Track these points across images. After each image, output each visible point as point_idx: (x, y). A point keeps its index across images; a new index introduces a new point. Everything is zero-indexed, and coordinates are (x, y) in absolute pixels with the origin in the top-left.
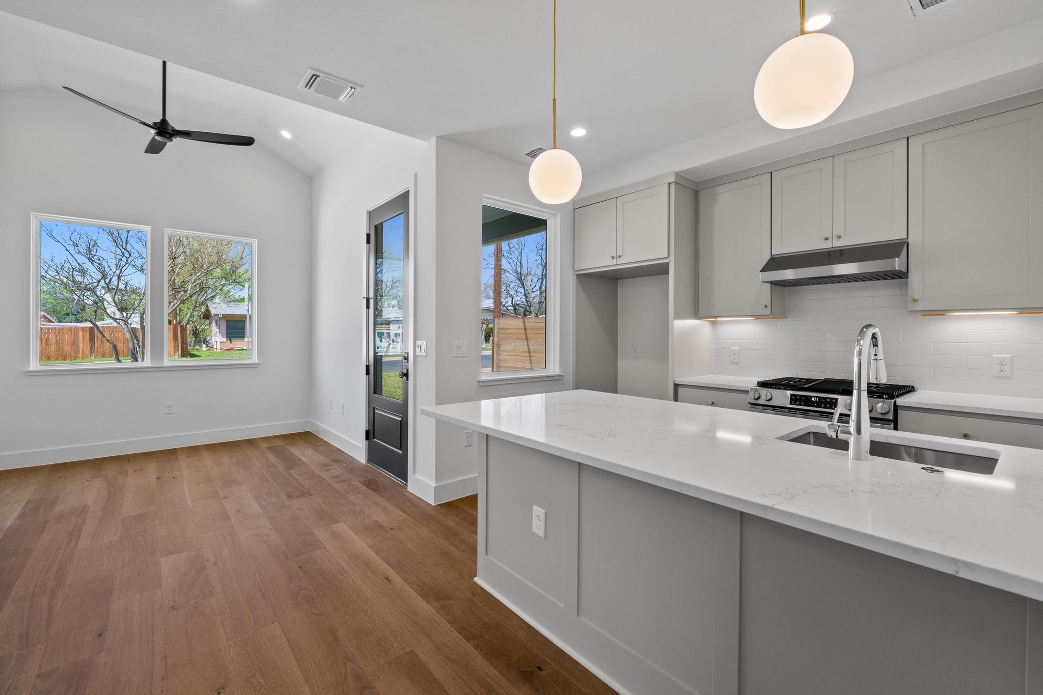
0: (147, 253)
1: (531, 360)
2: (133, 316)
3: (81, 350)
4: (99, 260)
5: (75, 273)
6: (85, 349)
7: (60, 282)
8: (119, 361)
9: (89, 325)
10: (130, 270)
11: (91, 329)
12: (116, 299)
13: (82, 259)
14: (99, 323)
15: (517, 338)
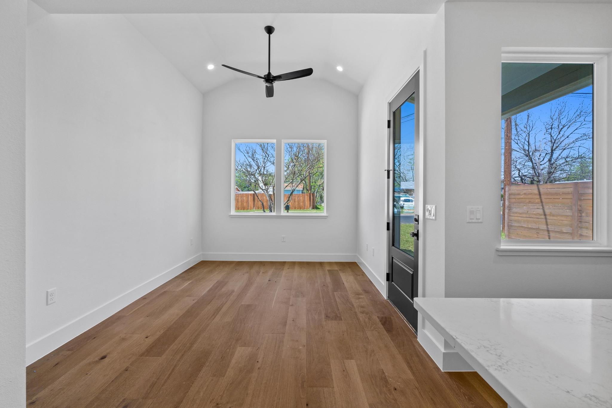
0: (275, 154)
1: (546, 222)
2: (270, 188)
3: (250, 205)
4: (257, 160)
5: (248, 167)
6: (251, 204)
7: (242, 171)
8: (264, 212)
9: (253, 192)
10: (268, 164)
11: (254, 194)
12: (263, 179)
13: (250, 160)
14: (257, 192)
15: (530, 202)
